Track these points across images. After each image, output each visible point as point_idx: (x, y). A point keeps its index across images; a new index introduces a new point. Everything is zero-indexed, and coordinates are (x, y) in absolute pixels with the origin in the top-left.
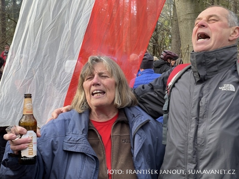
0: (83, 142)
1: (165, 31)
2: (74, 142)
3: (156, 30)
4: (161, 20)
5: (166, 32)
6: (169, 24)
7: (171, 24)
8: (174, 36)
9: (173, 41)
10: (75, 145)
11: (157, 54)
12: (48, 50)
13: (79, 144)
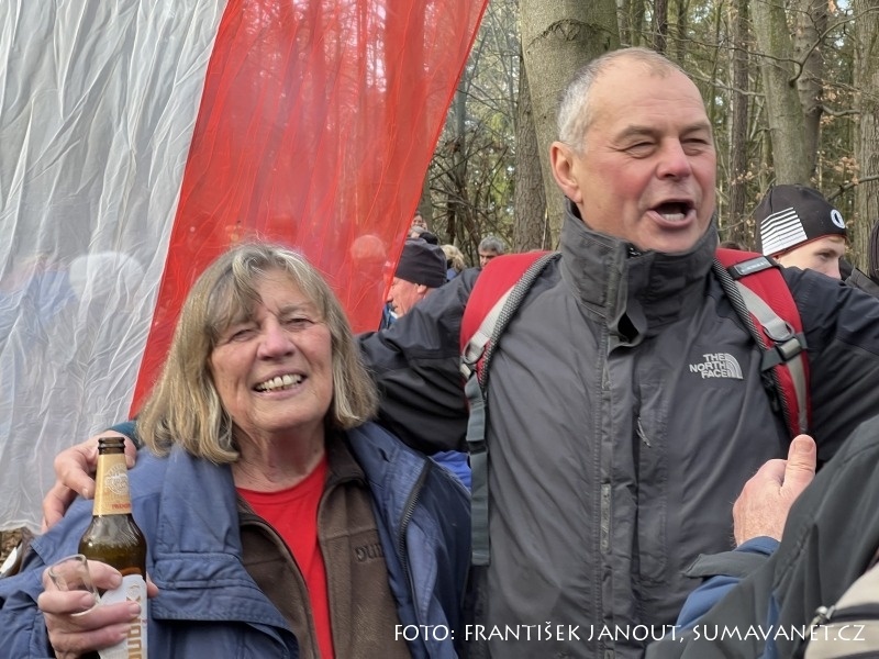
0: (236, 582)
1: (492, 151)
2: (197, 584)
3: (458, 147)
4: (477, 111)
5: (496, 155)
6: (506, 125)
7: (512, 125)
8: (524, 169)
9: (520, 187)
10: (201, 595)
11: (463, 237)
12: (57, 233)
13: (217, 591)
